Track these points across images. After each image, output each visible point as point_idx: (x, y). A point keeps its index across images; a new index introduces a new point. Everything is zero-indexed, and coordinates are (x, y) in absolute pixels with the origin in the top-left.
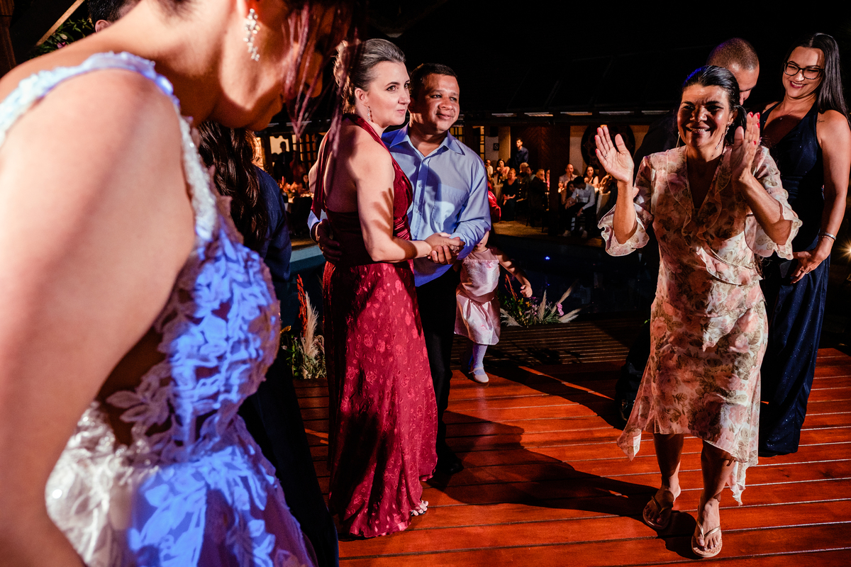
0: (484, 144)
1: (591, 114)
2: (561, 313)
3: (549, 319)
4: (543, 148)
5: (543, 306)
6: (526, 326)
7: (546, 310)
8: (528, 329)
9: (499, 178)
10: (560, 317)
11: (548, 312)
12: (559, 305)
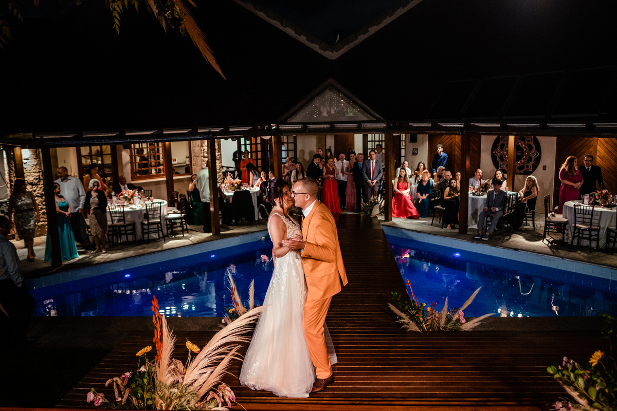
0: (405, 149)
1: (499, 125)
2: (463, 321)
3: (450, 326)
4: (456, 153)
5: (445, 312)
6: (427, 332)
7: (447, 316)
8: (428, 336)
9: (416, 179)
10: (462, 324)
11: (449, 319)
12: (461, 312)
